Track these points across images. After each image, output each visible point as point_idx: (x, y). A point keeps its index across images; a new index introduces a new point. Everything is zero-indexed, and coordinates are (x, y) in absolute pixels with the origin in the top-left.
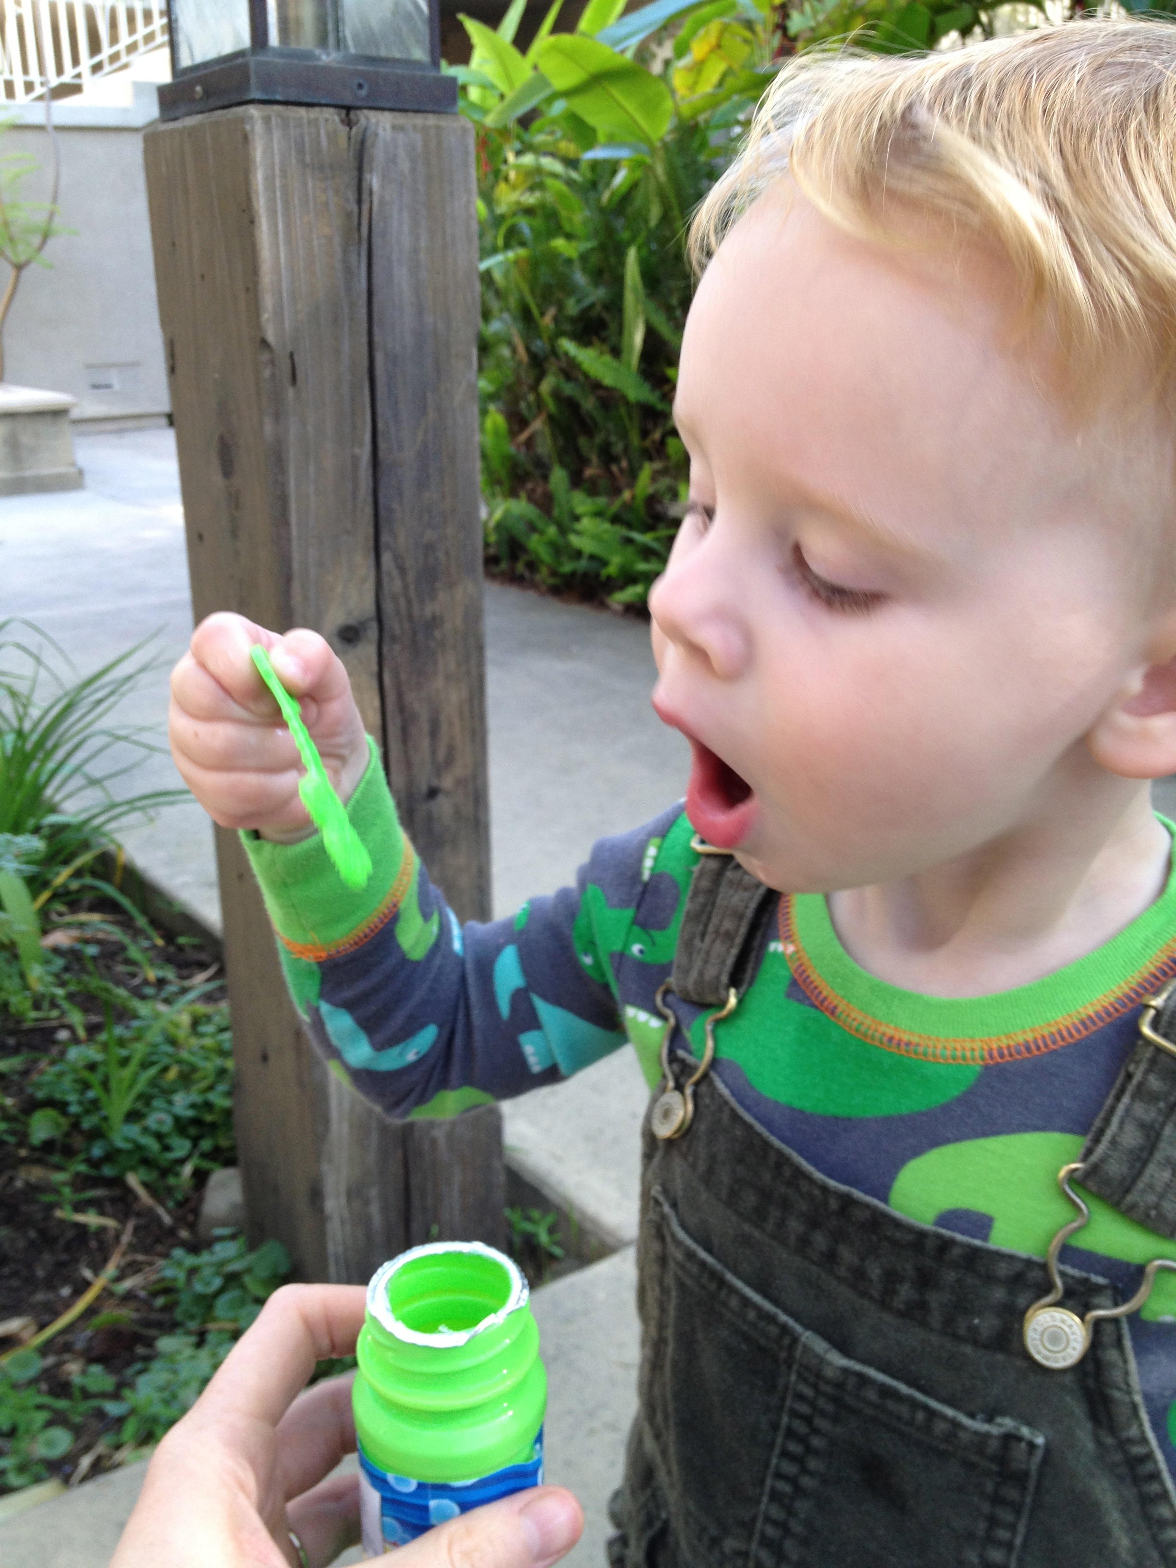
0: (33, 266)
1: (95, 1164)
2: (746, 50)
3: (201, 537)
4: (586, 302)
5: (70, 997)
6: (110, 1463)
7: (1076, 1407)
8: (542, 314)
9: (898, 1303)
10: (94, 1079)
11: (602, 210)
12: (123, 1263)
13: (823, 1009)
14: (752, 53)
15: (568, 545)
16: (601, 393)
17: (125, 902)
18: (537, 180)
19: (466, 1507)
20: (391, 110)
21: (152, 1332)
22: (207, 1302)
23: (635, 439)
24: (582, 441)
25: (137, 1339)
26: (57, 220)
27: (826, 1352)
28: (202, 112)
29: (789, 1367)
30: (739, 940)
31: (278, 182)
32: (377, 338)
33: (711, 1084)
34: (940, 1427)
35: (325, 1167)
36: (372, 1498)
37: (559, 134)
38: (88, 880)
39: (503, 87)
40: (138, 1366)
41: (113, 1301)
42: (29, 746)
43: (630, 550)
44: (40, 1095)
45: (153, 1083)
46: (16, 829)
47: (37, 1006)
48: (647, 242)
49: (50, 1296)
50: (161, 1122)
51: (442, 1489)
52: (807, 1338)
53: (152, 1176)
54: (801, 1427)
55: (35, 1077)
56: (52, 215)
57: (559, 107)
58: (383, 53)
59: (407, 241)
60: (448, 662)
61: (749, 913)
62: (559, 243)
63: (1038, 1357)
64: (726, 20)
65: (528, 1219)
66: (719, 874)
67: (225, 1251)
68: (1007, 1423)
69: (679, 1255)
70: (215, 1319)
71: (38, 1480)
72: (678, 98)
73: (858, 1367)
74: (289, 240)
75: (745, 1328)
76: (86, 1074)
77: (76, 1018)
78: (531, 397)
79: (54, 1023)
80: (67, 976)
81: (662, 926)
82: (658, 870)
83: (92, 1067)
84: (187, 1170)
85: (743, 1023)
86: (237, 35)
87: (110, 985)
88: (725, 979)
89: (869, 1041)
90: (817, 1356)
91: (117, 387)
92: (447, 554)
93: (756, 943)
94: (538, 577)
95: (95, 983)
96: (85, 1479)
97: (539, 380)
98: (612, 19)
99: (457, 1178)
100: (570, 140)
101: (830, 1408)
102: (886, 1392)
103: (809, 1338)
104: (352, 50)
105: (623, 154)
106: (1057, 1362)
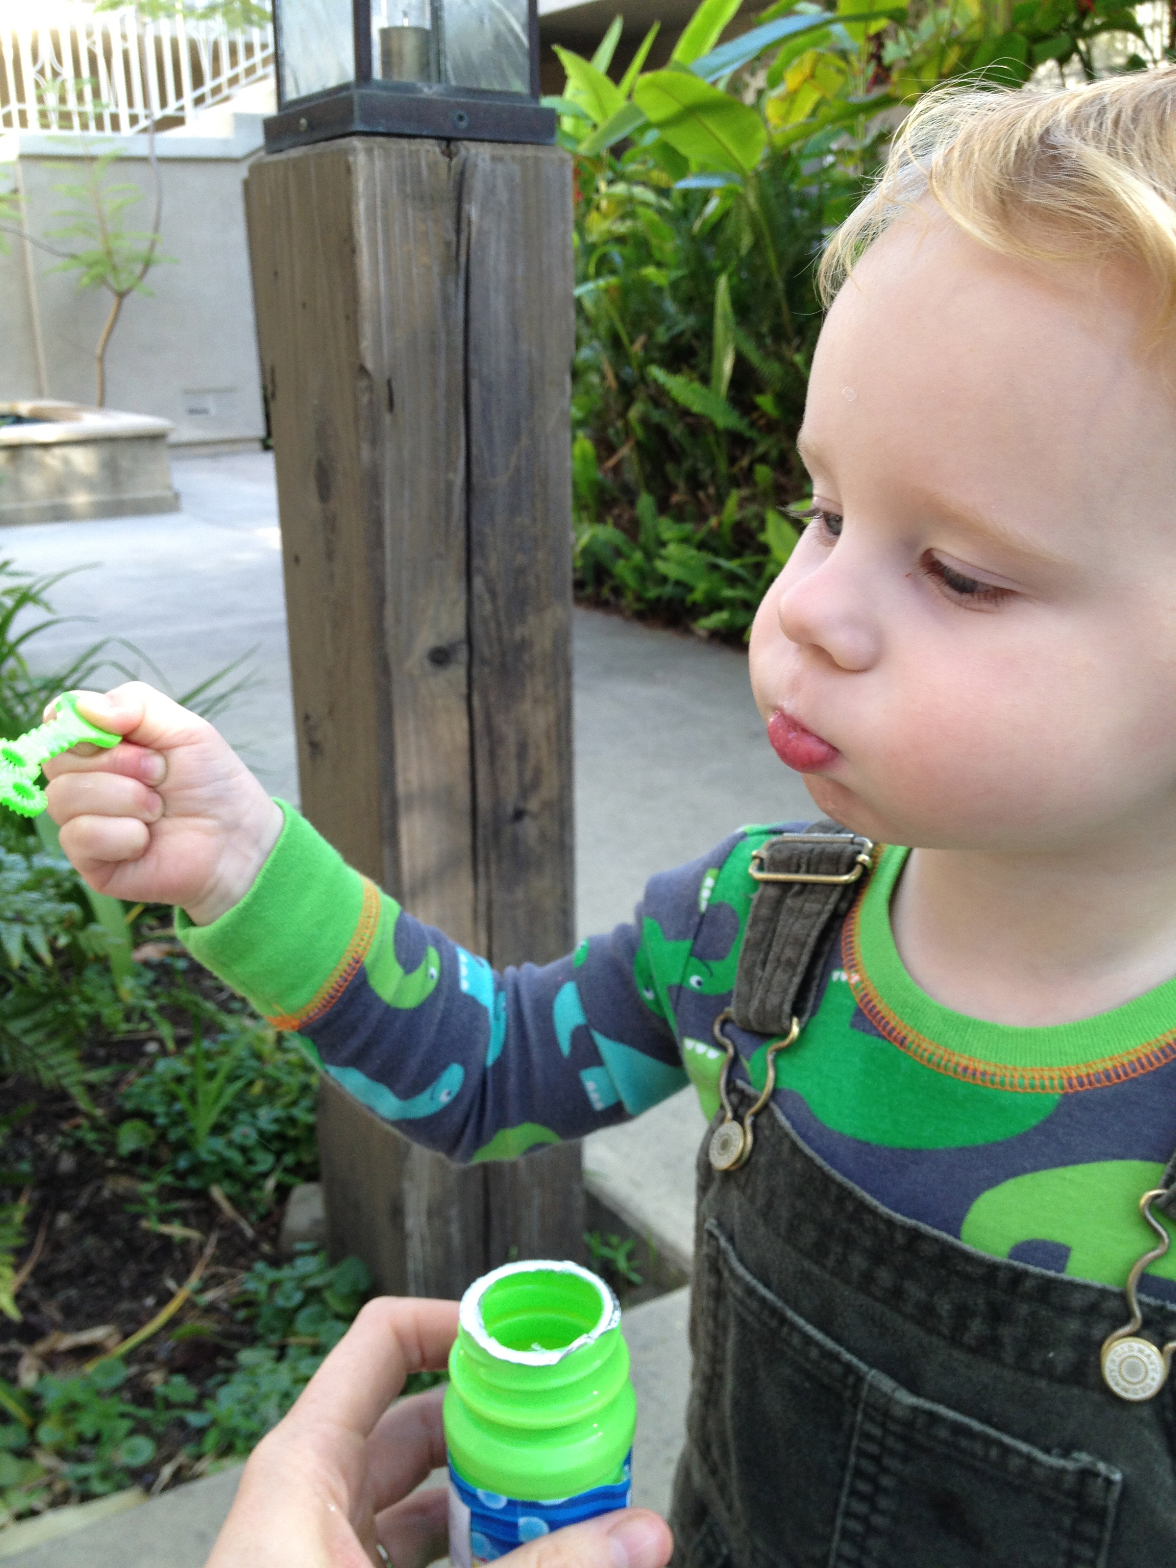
0: (134, 295)
1: (181, 1175)
2: (839, 80)
3: (297, 559)
4: (677, 329)
5: (161, 1009)
6: (190, 1473)
7: (1154, 1441)
8: (632, 342)
9: (970, 1339)
10: (182, 1091)
11: (693, 239)
12: (206, 1274)
13: (891, 1039)
14: (846, 83)
15: (654, 570)
16: (690, 420)
18: (629, 208)
19: (555, 1526)
20: (491, 141)
21: (233, 1345)
22: (288, 1316)
23: (722, 466)
24: (670, 468)
25: (218, 1350)
26: (159, 248)
27: (894, 1390)
28: (306, 144)
29: (855, 1406)
30: (801, 969)
31: (379, 211)
32: (474, 365)
33: (772, 1116)
34: (1015, 1463)
35: (407, 1185)
36: (461, 1513)
37: (651, 163)
39: (596, 117)
40: (219, 1378)
41: (196, 1313)
43: (716, 576)
44: (129, 1105)
45: (239, 1096)
47: (128, 1018)
48: (738, 270)
49: (135, 1306)
50: (245, 1136)
51: (532, 1507)
52: (873, 1377)
53: (235, 1189)
54: (868, 1466)
55: (124, 1089)
56: (153, 245)
57: (651, 137)
58: (484, 85)
59: (503, 269)
60: (536, 685)
61: (811, 941)
62: (650, 272)
63: (1116, 1389)
64: (820, 50)
65: (607, 1244)
66: (779, 902)
67: (306, 1265)
68: (1083, 1458)
69: (739, 1291)
70: (295, 1334)
71: (120, 1487)
72: (771, 126)
73: (927, 1405)
74: (389, 271)
75: (808, 1366)
76: (173, 1087)
77: (166, 1030)
78: (619, 424)
79: (143, 1036)
80: (157, 989)
81: (720, 956)
82: (716, 901)
83: (180, 1079)
84: (270, 1184)
85: (808, 1055)
86: (341, 67)
87: (199, 999)
88: (787, 1008)
89: (942, 1071)
90: (885, 1395)
91: (213, 412)
92: (537, 578)
93: (818, 972)
94: (623, 602)
95: (184, 996)
96: (166, 1488)
97: (627, 406)
98: (706, 49)
99: (537, 1202)
100: (662, 169)
101: (899, 1447)
102: (958, 1429)
103: (873, 1375)
104: (453, 83)
105: (715, 183)
106: (1136, 1394)
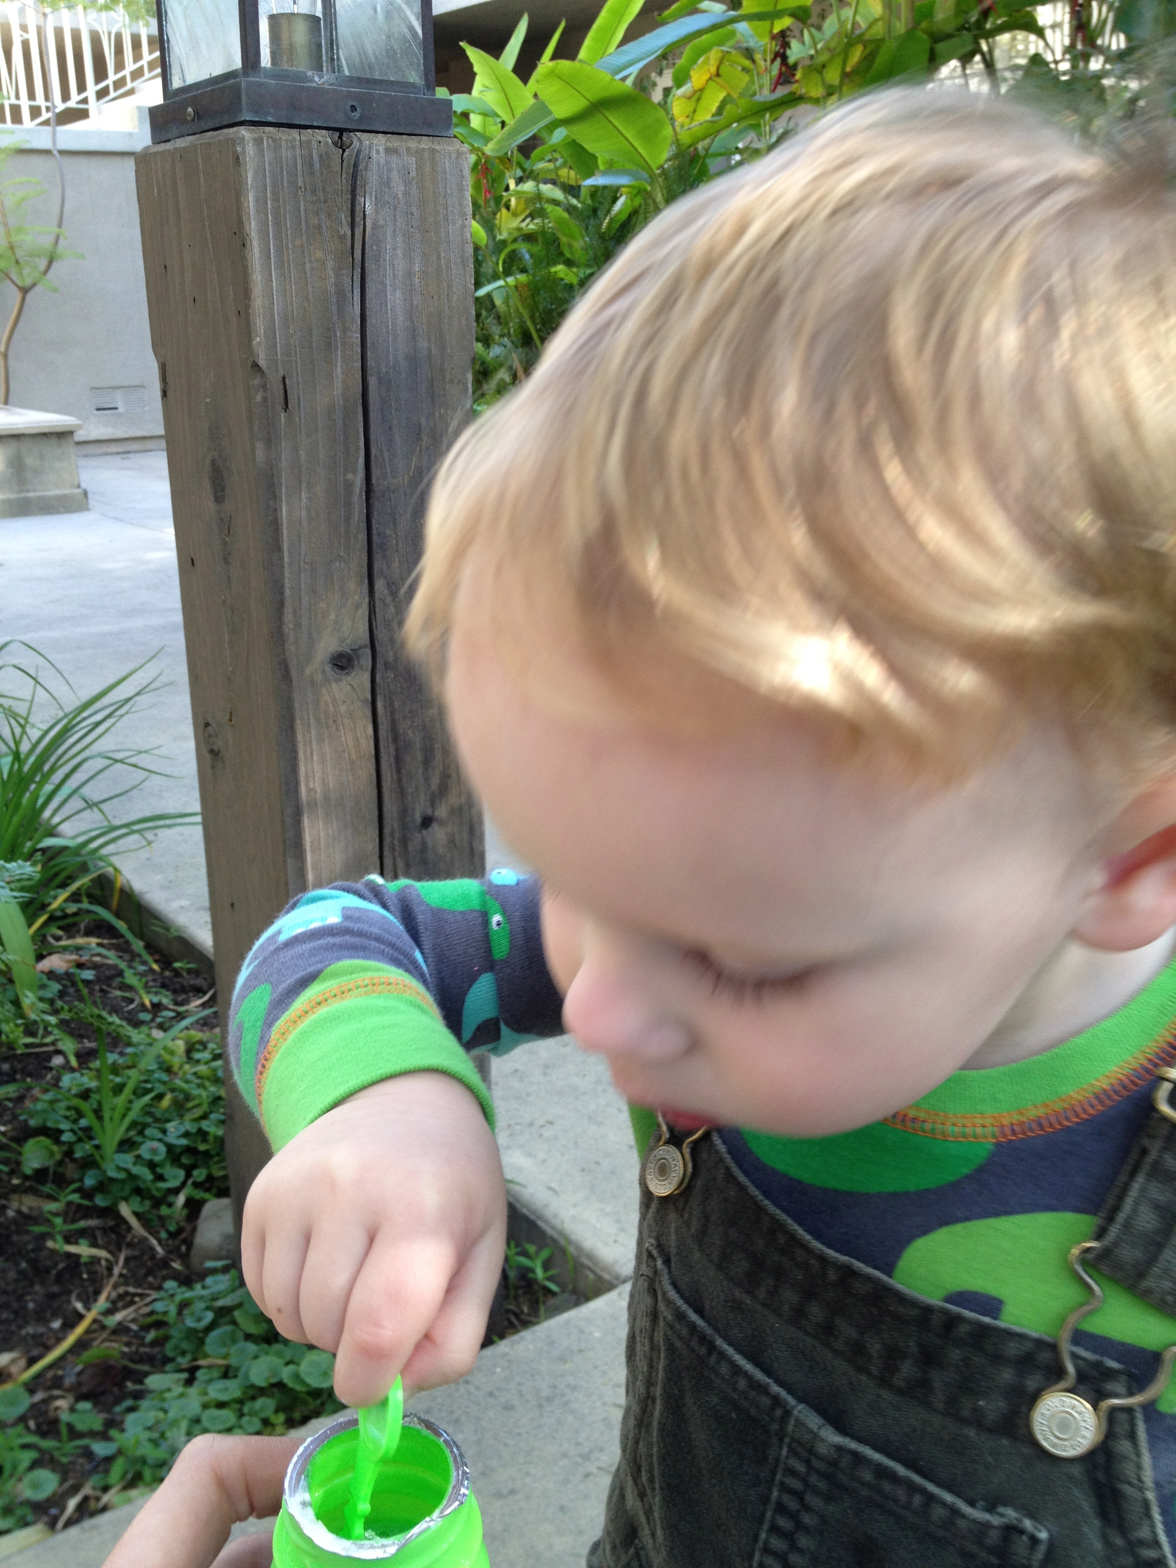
0: (37, 289)
1: (87, 1194)
2: (746, 78)
3: (193, 562)
5: (63, 1024)
6: (97, 1505)
7: (1084, 1501)
9: (899, 1381)
10: (85, 1107)
11: (602, 237)
12: (114, 1294)
14: (752, 81)
17: (121, 925)
18: (537, 206)
20: (385, 132)
21: (143, 1368)
22: (198, 1338)
25: (128, 1374)
26: (62, 242)
27: (819, 1428)
28: (193, 134)
29: (781, 1440)
31: (269, 205)
32: (371, 363)
34: (938, 1512)
37: (560, 161)
38: (85, 905)
39: (505, 116)
40: (129, 1403)
41: (104, 1334)
42: (26, 768)
44: (33, 1123)
45: (147, 1111)
46: (11, 855)
47: (30, 1032)
49: (41, 1330)
50: (154, 1151)
52: (800, 1412)
53: (144, 1206)
54: (792, 1504)
55: (28, 1105)
56: (57, 240)
57: (559, 135)
58: (378, 76)
59: (400, 265)
62: (560, 269)
63: (1045, 1444)
64: (725, 48)
65: (525, 1254)
67: (217, 1283)
68: (1010, 1514)
69: (669, 1313)
70: (206, 1356)
71: (24, 1524)
72: (677, 125)
73: (853, 1445)
74: (281, 263)
75: (735, 1396)
76: (79, 1102)
77: (69, 1045)
79: (48, 1049)
80: (59, 1003)
83: (85, 1095)
84: (181, 1199)
86: (228, 57)
87: (103, 1013)
90: (810, 1431)
91: (121, 410)
95: (88, 1010)
96: (69, 1523)
98: (612, 48)
100: (571, 167)
101: (822, 1485)
102: (882, 1472)
103: (800, 1410)
104: (347, 72)
105: (623, 180)
106: (1065, 1451)
